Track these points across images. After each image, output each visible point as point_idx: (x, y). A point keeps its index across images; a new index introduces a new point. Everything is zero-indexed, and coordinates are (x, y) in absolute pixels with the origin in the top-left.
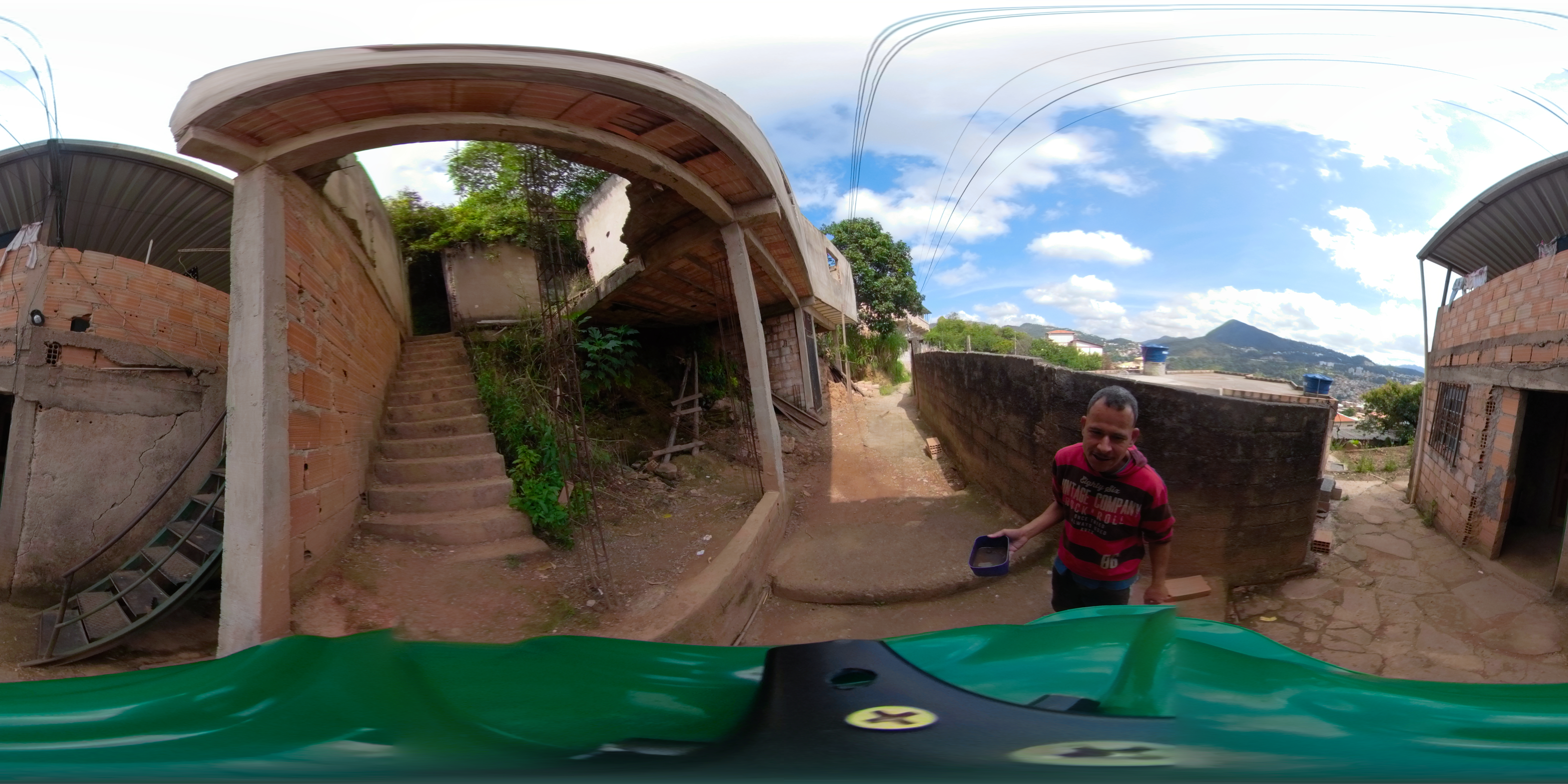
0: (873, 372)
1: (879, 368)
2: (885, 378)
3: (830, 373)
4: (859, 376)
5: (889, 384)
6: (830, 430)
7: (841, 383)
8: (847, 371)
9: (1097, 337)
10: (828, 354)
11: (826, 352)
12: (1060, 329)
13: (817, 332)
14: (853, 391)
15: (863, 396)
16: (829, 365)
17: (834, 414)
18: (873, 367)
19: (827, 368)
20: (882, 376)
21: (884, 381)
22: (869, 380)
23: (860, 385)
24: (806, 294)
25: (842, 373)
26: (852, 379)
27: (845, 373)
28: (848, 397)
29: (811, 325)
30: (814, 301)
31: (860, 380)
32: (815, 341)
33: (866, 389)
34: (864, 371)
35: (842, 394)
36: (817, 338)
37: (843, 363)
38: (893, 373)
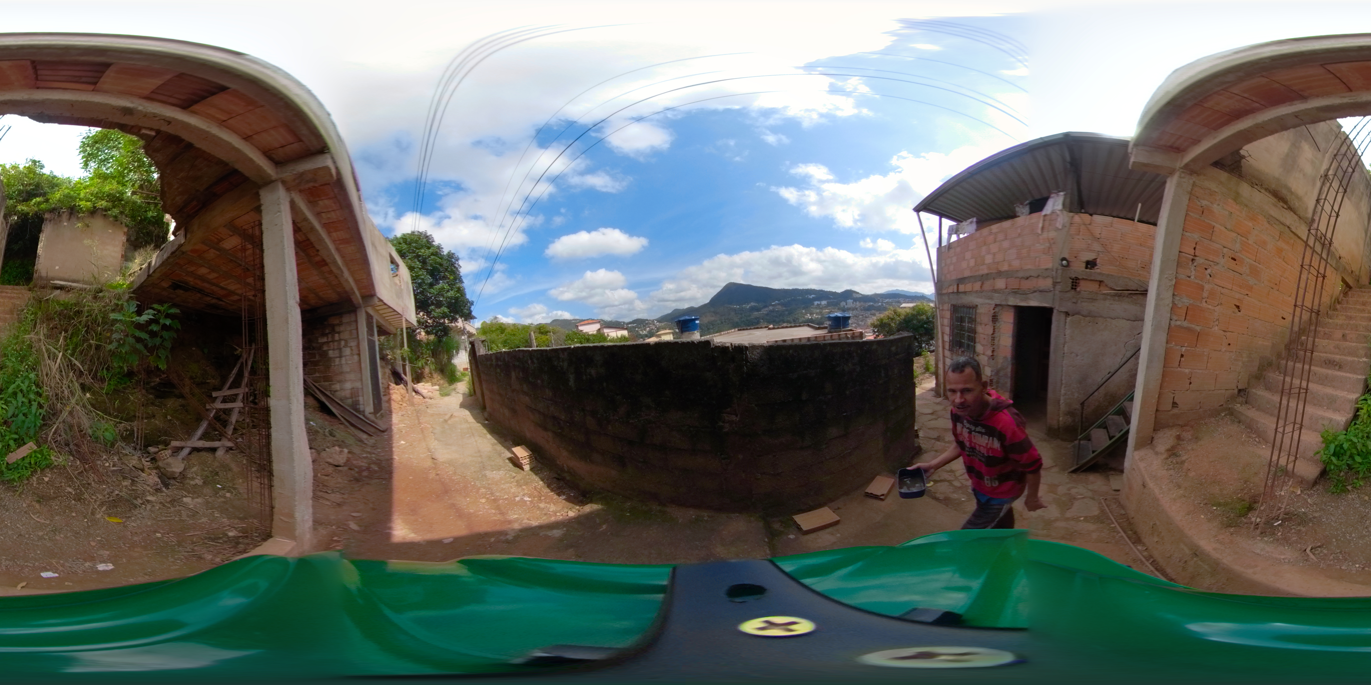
0: (431, 373)
1: (436, 370)
2: (442, 379)
3: (391, 376)
4: (418, 378)
5: (446, 385)
6: (390, 438)
7: (402, 385)
8: (408, 374)
9: (617, 322)
10: (389, 357)
11: (387, 355)
12: (584, 320)
13: (379, 335)
14: (414, 394)
15: (424, 398)
16: (390, 367)
17: (395, 418)
18: (430, 369)
19: (388, 371)
20: (439, 377)
21: (442, 382)
22: (427, 382)
23: (420, 387)
24: (369, 294)
25: (403, 376)
26: (413, 381)
27: (405, 375)
28: (409, 400)
29: (373, 327)
30: (376, 300)
31: (418, 382)
32: (377, 343)
33: (426, 391)
34: (422, 374)
35: (403, 397)
36: (379, 341)
37: (404, 366)
38: (449, 375)
